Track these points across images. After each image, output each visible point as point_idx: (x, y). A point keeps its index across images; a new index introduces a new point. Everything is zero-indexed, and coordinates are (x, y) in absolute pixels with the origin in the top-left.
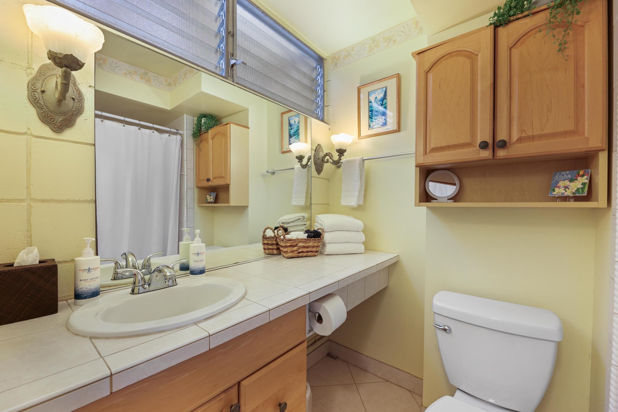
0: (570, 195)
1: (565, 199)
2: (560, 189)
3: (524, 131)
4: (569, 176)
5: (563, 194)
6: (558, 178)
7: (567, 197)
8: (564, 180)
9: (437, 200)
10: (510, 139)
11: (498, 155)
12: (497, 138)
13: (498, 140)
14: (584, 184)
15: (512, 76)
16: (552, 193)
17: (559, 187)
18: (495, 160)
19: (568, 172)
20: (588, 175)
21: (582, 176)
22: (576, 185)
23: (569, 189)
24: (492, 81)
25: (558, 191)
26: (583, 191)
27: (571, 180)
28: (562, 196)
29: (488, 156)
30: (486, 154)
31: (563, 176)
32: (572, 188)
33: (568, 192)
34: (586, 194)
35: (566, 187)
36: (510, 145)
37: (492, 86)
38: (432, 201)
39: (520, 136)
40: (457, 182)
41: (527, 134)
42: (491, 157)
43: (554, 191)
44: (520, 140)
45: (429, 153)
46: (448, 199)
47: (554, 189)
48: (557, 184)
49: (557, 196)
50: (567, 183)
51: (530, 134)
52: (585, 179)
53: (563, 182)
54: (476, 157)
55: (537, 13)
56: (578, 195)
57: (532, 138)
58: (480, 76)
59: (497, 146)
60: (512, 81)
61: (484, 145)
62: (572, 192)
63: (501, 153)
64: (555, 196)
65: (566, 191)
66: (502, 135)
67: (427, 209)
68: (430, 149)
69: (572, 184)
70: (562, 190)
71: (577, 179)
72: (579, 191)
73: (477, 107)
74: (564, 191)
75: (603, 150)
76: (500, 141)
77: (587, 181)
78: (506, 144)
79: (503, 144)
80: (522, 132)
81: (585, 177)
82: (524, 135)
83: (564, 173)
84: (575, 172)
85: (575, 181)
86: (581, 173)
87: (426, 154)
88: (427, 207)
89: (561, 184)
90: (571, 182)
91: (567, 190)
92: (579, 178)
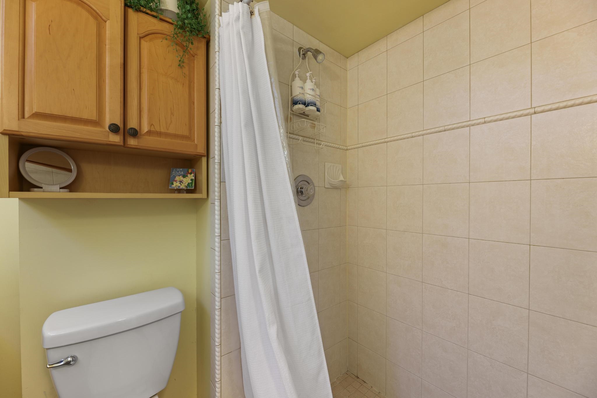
0: (184, 188)
1: (179, 191)
2: (177, 182)
3: (153, 125)
4: (182, 173)
5: (179, 187)
6: (175, 173)
7: (182, 189)
8: (179, 176)
9: (42, 188)
10: (140, 129)
11: (128, 143)
12: (127, 125)
13: (128, 127)
14: (192, 180)
15: (142, 67)
16: (171, 186)
17: (176, 181)
18: (125, 147)
19: (181, 169)
20: (194, 174)
21: (191, 174)
22: (187, 180)
23: (183, 183)
24: (122, 61)
25: (176, 185)
26: (192, 185)
27: (184, 176)
28: (178, 189)
29: (119, 141)
30: (116, 139)
31: (178, 172)
32: (184, 182)
33: (182, 185)
34: (193, 188)
35: (181, 182)
36: (140, 135)
37: (122, 67)
38: (32, 189)
39: (150, 129)
40: (73, 167)
41: (155, 129)
42: (122, 143)
43: (173, 184)
44: (149, 133)
45: (30, 117)
46: (60, 188)
47: (173, 183)
48: (175, 178)
49: (175, 188)
50: (181, 178)
51: (158, 129)
52: (191, 176)
53: (179, 177)
54: (105, 140)
55: (163, 21)
56: (189, 188)
57: (159, 134)
58: (108, 47)
59: (128, 133)
60: (142, 72)
61: (114, 129)
62: (185, 186)
63: (132, 142)
64: (174, 189)
65: (181, 185)
66: (132, 123)
67: (19, 202)
68: (32, 114)
69: (185, 180)
70: (178, 184)
71: (187, 176)
72: (190, 186)
73: (104, 81)
74: (180, 185)
75: (204, 156)
76: (132, 128)
77: (193, 178)
78: (137, 134)
79: (134, 133)
80: (151, 126)
81: (192, 175)
82: (153, 129)
83: (178, 170)
84: (186, 170)
85: (186, 177)
86: (190, 171)
87: (23, 117)
88: (19, 199)
89: (177, 178)
90: (184, 178)
91: (182, 183)
92: (189, 175)
